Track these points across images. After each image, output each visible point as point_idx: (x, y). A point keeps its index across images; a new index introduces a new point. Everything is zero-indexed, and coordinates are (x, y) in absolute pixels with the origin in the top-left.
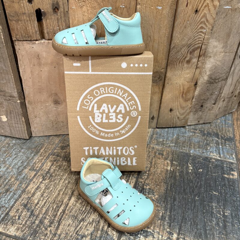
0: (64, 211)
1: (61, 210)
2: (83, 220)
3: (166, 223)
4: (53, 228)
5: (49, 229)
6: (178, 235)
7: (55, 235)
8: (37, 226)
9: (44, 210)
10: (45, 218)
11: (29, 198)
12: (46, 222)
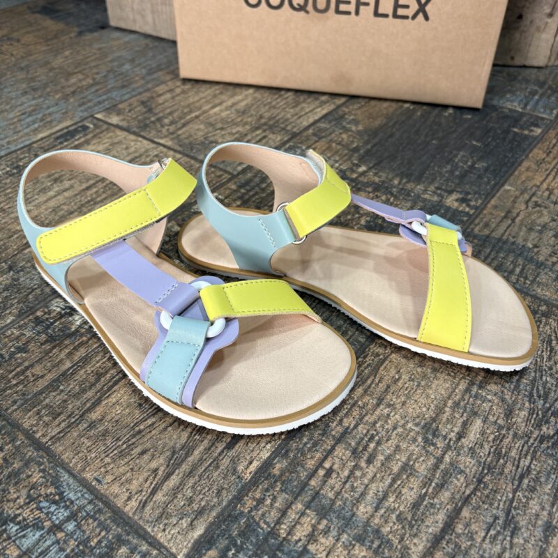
0: (197, 117)
1: (193, 115)
2: (222, 129)
3: (356, 155)
4: (172, 128)
5: (167, 127)
6: (370, 169)
7: (172, 133)
8: (153, 122)
9: (168, 111)
10: (167, 118)
11: (152, 98)
12: (166, 121)
